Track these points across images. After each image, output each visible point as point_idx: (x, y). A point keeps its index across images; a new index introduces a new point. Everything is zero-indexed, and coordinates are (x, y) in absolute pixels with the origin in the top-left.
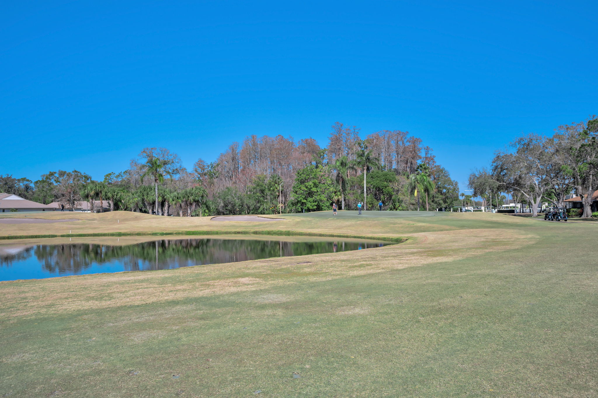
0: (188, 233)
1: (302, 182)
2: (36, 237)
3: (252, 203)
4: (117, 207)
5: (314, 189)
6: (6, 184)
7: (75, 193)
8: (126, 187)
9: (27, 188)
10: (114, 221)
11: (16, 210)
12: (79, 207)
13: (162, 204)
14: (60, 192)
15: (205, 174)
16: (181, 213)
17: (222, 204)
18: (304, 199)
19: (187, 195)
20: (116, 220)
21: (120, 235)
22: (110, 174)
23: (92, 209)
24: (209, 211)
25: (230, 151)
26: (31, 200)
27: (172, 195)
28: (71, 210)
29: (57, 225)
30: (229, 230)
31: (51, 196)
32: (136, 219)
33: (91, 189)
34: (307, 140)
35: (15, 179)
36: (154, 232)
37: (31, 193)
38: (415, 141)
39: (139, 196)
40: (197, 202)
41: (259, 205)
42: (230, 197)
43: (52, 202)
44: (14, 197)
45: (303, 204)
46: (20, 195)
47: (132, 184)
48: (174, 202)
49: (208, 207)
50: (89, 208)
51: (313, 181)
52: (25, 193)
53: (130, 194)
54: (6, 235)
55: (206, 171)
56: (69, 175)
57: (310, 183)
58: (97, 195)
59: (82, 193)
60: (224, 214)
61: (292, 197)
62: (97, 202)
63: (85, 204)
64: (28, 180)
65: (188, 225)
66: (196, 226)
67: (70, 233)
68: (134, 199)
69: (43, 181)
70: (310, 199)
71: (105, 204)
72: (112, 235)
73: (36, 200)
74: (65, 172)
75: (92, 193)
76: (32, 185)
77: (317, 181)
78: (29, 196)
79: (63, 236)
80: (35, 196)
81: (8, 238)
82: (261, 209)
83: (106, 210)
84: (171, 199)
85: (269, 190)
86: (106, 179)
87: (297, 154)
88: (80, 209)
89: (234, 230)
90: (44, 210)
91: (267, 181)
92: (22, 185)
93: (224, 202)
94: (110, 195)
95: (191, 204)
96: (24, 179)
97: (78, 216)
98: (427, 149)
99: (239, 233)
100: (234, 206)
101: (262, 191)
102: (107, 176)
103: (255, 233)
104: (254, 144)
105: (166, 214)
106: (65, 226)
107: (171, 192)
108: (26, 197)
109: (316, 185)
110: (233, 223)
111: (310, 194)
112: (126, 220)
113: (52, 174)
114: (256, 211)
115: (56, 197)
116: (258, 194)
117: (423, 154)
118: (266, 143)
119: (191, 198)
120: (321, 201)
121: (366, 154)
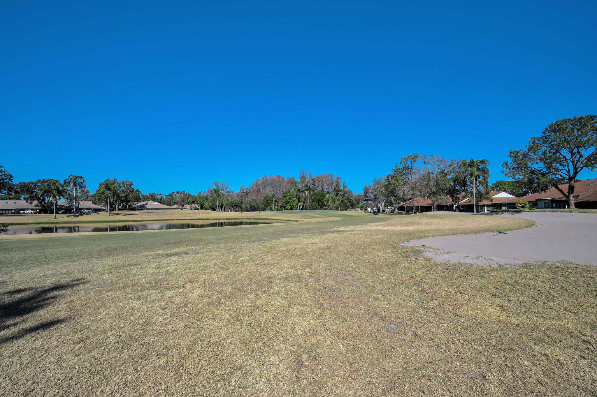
0: (227, 219)
1: (285, 197)
2: (167, 220)
3: (261, 206)
4: (202, 208)
5: (290, 200)
6: (152, 197)
7: (183, 201)
8: (206, 199)
9: (162, 198)
10: (198, 214)
11: (157, 209)
12: (185, 208)
13: (221, 207)
14: (177, 201)
15: (244, 193)
16: (229, 211)
17: (249, 207)
18: (285, 204)
19: (232, 203)
20: (200, 214)
21: (200, 219)
22: (201, 192)
23: (191, 209)
24: (242, 210)
25: (256, 182)
26: (163, 204)
27: (226, 203)
28: (182, 209)
29: (175, 215)
30: (244, 218)
31: (173, 202)
32: (208, 213)
33: (191, 200)
34: (290, 178)
35: (156, 194)
36: (214, 218)
37: (163, 200)
38: (338, 178)
39: (211, 203)
40: (236, 206)
41: (266, 207)
42: (252, 204)
43: (173, 205)
44: (156, 203)
45: (285, 207)
46: (159, 202)
47: (209, 197)
48: (226, 206)
49: (241, 208)
50: (190, 208)
51: (289, 196)
52: (161, 201)
53: (208, 202)
54: (155, 219)
55: (244, 191)
56: (181, 193)
57: (288, 198)
58: (193, 202)
59: (186, 201)
60: (250, 211)
61: (280, 203)
62: (193, 205)
63: (188, 206)
64: (162, 195)
65: (228, 216)
66: (231, 216)
67: (180, 218)
68: (208, 204)
69: (169, 195)
70: (288, 205)
71: (197, 206)
72: (197, 219)
73: (166, 204)
74: (179, 192)
75: (191, 202)
76: (164, 197)
77: (291, 197)
78: (162, 202)
79: (177, 220)
80: (165, 202)
81: (156, 220)
82: (267, 209)
83: (198, 209)
84: (225, 205)
85: (271, 200)
86: (198, 194)
87: (284, 184)
88: (186, 209)
89: (246, 218)
90: (170, 209)
91: (270, 196)
92: (159, 197)
93: (250, 206)
94: (199, 202)
95: (234, 207)
96: (160, 194)
97: (184, 212)
98: (344, 182)
99: (247, 219)
100: (254, 207)
101: (267, 201)
102: (199, 193)
103: (254, 219)
104: (267, 179)
105: (223, 211)
106: (178, 216)
107: (225, 201)
108: (161, 203)
109: (290, 199)
110: (247, 215)
111: (288, 202)
112: (204, 213)
113: (173, 193)
114: (264, 210)
115: (175, 203)
116: (265, 202)
117: (342, 184)
118: (271, 178)
119: (234, 204)
120: (293, 205)
121: (308, 185)
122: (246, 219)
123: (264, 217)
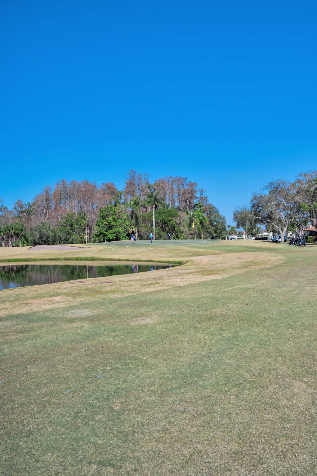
0: (9, 261)
1: (104, 218)
3: (63, 235)
5: (113, 223)
15: (24, 212)
16: (3, 244)
17: (38, 236)
18: (105, 231)
19: (8, 229)
24: (27, 242)
25: (44, 193)
30: (44, 258)
34: (107, 184)
38: (192, 185)
40: (17, 235)
41: (68, 236)
42: (44, 230)
45: (104, 235)
49: (26, 239)
51: (112, 216)
55: (24, 209)
57: (110, 219)
60: (40, 244)
61: (96, 230)
65: (10, 254)
66: (17, 255)
70: (110, 231)
77: (115, 217)
82: (71, 239)
85: (77, 224)
87: (99, 195)
91: (75, 217)
93: (40, 235)
98: (202, 191)
99: (52, 259)
100: (48, 237)
101: (71, 225)
103: (66, 259)
104: (64, 187)
109: (115, 220)
111: (110, 227)
114: (66, 241)
116: (68, 228)
117: (198, 195)
118: (74, 186)
119: (12, 232)
120: (119, 232)
121: (154, 195)
122: (49, 259)
123: (89, 255)
